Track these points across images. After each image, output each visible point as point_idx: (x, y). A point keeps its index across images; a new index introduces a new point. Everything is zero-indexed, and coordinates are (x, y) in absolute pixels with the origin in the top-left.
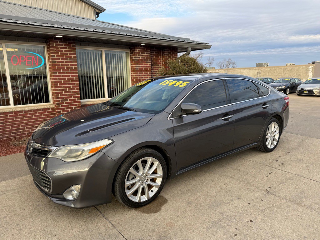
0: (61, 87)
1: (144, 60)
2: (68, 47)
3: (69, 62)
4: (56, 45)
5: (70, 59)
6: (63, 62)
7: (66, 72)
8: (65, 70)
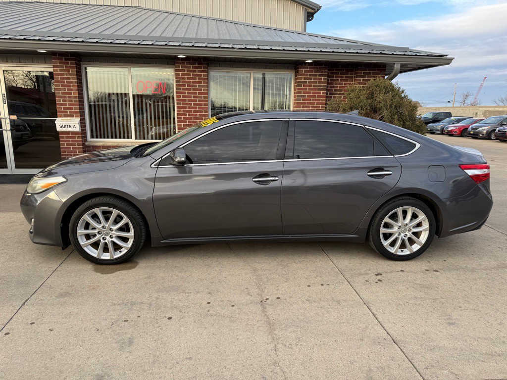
0: (186, 122)
1: (314, 86)
2: (197, 70)
3: (197, 90)
4: (182, 67)
5: (199, 86)
6: (190, 90)
7: (192, 103)
8: (192, 101)
